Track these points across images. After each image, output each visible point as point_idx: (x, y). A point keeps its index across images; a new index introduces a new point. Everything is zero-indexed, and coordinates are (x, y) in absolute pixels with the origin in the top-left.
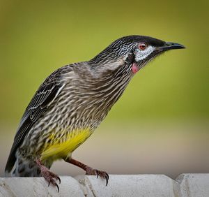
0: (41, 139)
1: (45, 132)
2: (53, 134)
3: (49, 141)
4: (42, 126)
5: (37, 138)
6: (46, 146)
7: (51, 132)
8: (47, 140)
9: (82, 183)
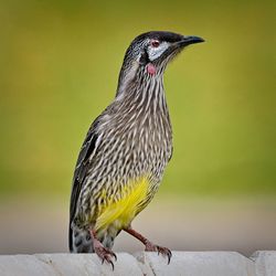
0: (92, 201)
1: (95, 192)
2: (104, 191)
3: (102, 201)
4: (90, 185)
5: (88, 201)
6: (100, 209)
7: (101, 190)
8: (100, 200)
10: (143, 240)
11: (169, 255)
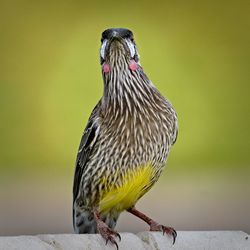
0: (93, 187)
9: (146, 241)
10: (147, 220)
11: (174, 234)
